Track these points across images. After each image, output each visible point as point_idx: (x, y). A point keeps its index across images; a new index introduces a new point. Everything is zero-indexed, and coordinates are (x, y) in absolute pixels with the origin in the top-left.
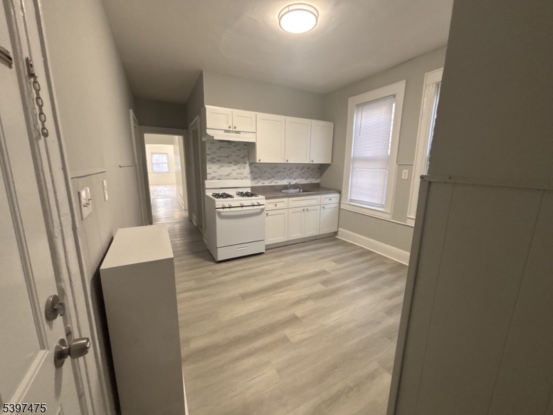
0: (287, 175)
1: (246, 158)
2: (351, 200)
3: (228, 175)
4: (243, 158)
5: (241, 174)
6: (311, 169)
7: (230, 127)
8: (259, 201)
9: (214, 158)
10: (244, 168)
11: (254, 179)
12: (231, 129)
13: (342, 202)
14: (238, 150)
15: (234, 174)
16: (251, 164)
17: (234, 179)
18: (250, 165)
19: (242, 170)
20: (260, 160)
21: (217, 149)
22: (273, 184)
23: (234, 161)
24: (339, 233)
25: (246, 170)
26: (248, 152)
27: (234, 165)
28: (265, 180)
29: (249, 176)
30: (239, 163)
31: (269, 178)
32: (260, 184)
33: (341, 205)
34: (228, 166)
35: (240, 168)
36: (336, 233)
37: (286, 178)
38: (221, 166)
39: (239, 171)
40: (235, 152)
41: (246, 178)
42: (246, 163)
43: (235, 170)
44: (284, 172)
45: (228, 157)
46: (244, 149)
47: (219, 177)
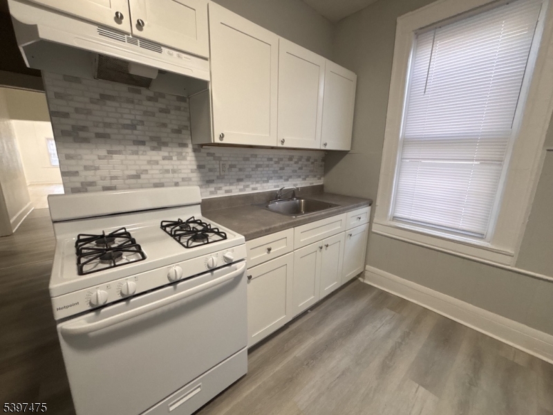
0: (275, 172)
1: (186, 133)
2: (395, 218)
3: (137, 177)
4: (178, 131)
5: (174, 171)
6: (312, 160)
7: (118, 18)
8: (229, 255)
9: (84, 128)
10: (181, 157)
11: (207, 182)
12: (124, 26)
13: (375, 220)
14: (162, 111)
15: (155, 173)
16: (198, 149)
17: (156, 185)
18: (195, 150)
19: (175, 163)
20: (222, 137)
21: (92, 101)
22: (248, 191)
23: (152, 139)
24: (367, 274)
25: (187, 162)
26: (189, 119)
27: (154, 149)
28: (231, 184)
29: (195, 176)
30: (165, 144)
31: (239, 180)
32: (221, 194)
33: (374, 226)
34: (136, 153)
35: (170, 158)
36: (361, 275)
37: (271, 178)
38: (110, 152)
39: (167, 165)
40: (153, 114)
41: (186, 180)
42: (184, 145)
43: (157, 163)
44: (268, 166)
45: (133, 127)
46: (178, 109)
47: (107, 183)
